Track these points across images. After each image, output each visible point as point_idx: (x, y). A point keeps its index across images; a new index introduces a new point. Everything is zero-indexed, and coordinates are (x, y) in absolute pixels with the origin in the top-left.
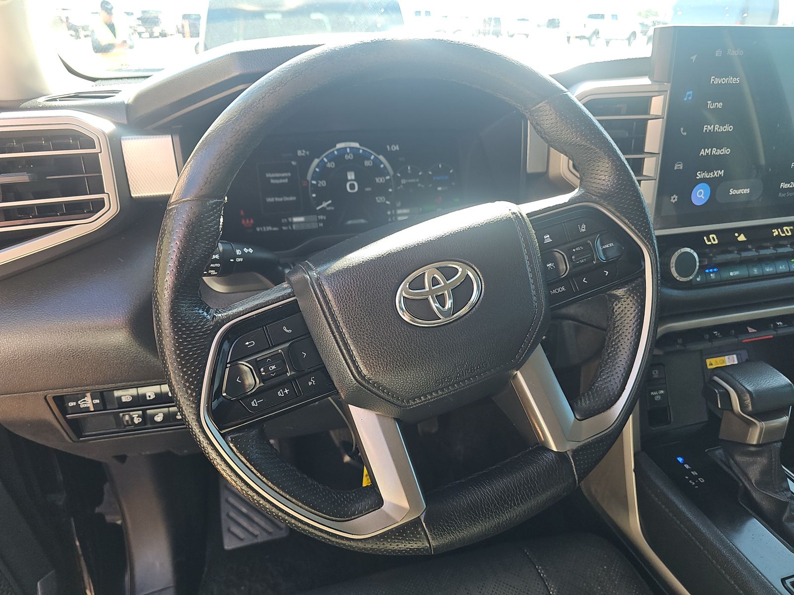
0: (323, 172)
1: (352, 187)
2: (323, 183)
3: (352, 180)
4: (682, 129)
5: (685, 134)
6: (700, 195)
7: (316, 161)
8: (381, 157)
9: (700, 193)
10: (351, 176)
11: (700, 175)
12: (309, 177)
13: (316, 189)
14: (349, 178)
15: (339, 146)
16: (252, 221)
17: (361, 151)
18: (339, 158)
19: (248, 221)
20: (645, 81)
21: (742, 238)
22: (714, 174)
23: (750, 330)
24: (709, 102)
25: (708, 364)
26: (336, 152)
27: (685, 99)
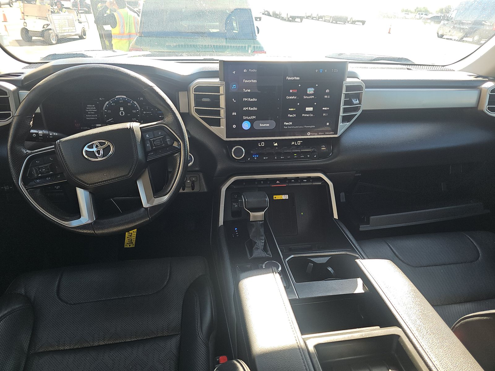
0: (110, 107)
1: (122, 113)
2: (110, 111)
3: (122, 111)
4: (233, 99)
5: (235, 101)
6: (246, 126)
7: (107, 102)
8: (135, 102)
9: (246, 125)
10: (122, 109)
11: (244, 118)
12: (104, 109)
13: (106, 113)
14: (121, 110)
15: (117, 97)
16: (79, 125)
17: (127, 99)
18: (117, 102)
19: (78, 124)
20: (217, 80)
21: (276, 144)
22: (251, 118)
23: (278, 182)
24: (244, 89)
25: (274, 198)
26: (116, 99)
27: (233, 88)
